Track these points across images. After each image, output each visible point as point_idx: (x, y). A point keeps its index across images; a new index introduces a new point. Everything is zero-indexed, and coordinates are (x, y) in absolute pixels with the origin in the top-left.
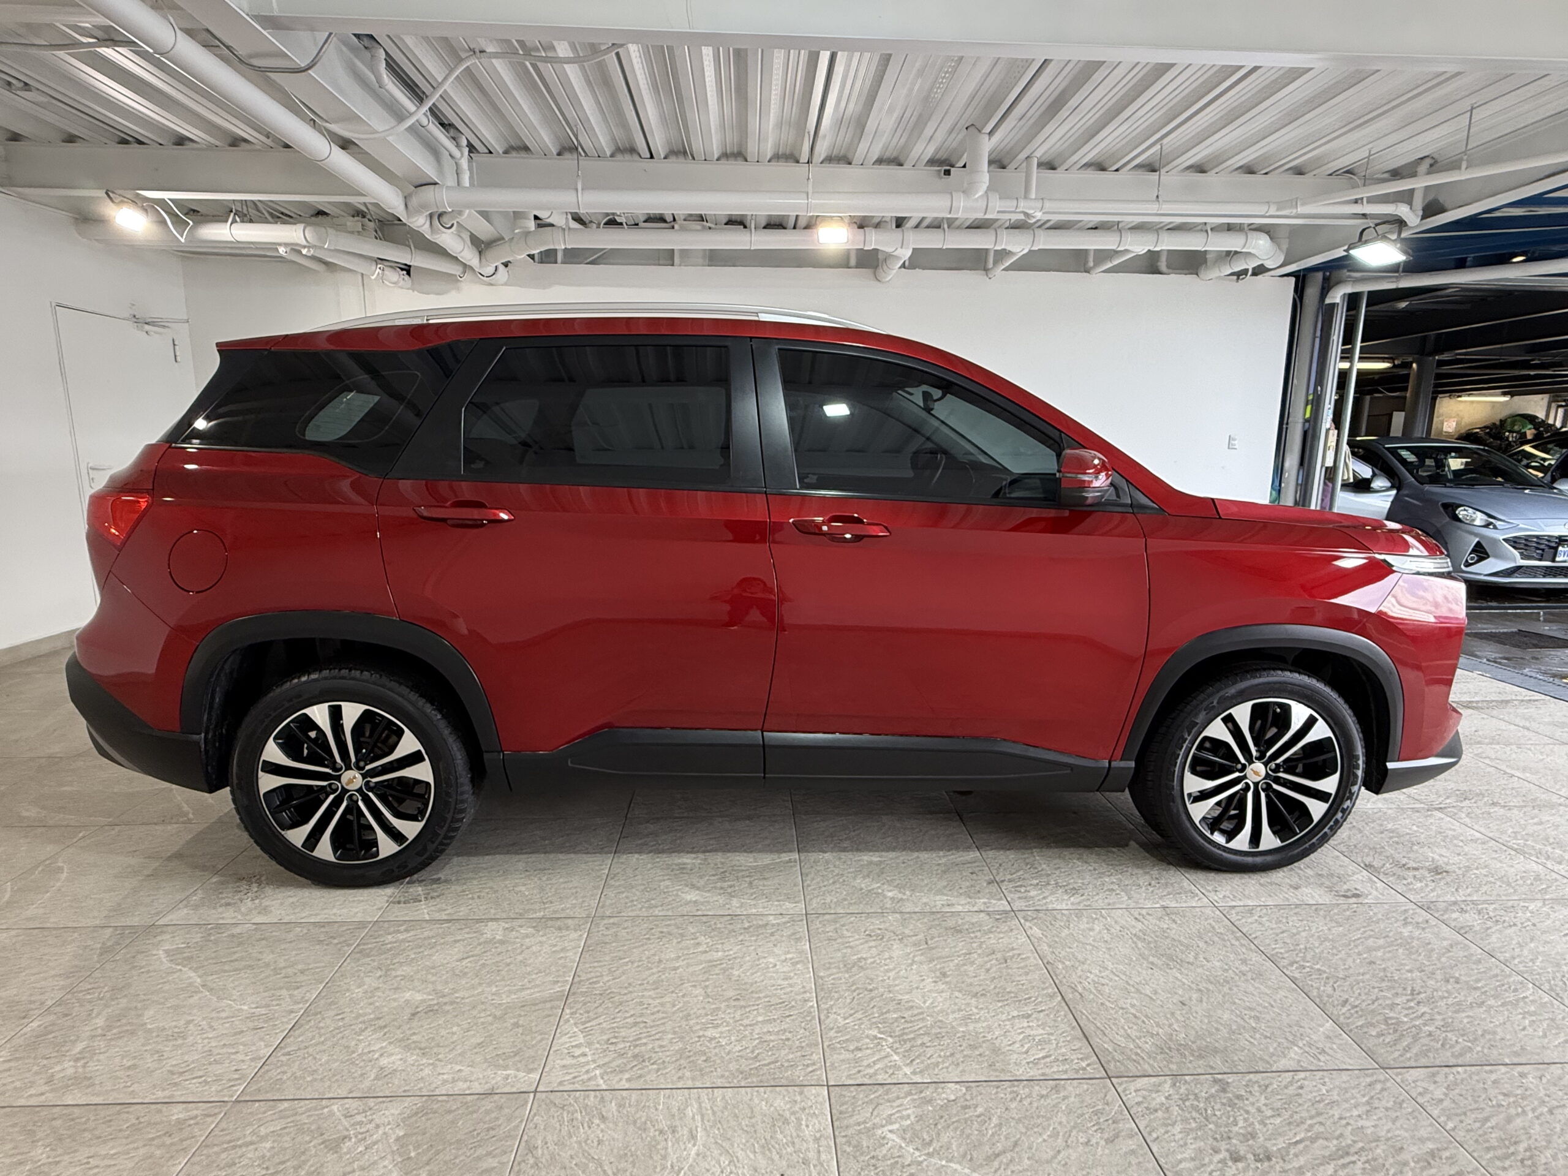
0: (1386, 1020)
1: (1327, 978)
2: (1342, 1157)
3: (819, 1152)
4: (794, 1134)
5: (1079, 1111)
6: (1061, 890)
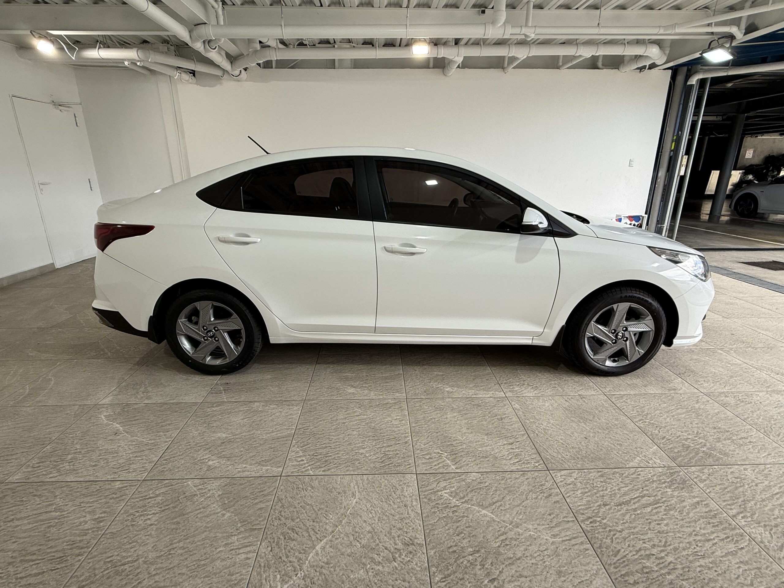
0: (683, 445)
1: (657, 427)
2: (656, 504)
3: (412, 501)
4: (401, 494)
5: (534, 485)
6: (530, 387)
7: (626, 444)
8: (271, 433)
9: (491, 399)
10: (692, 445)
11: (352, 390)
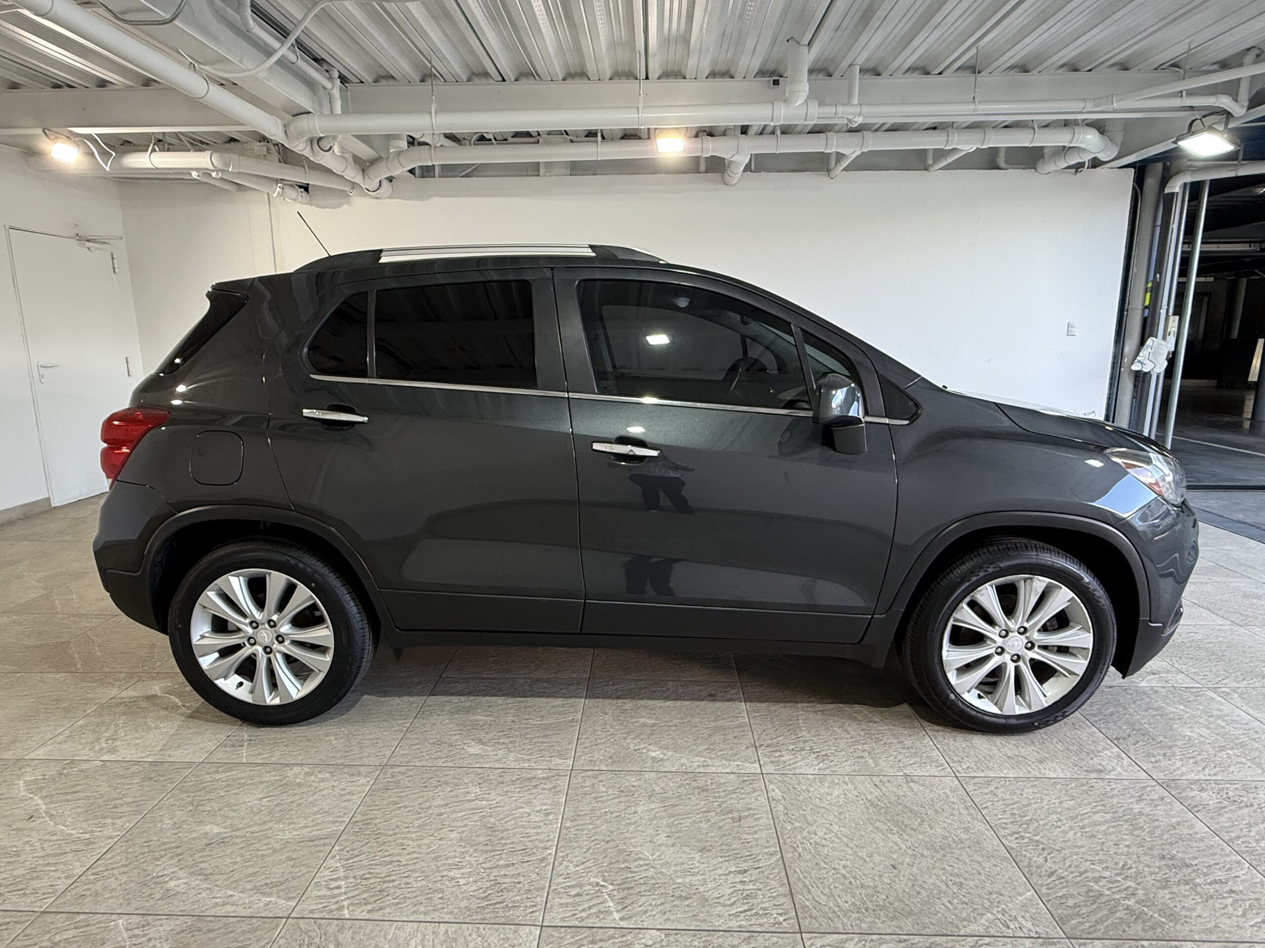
0: (1089, 891)
1: (1043, 849)
6: (813, 756)
7: (971, 884)
8: (302, 828)
9: (732, 776)
10: (1107, 892)
11: (475, 749)
